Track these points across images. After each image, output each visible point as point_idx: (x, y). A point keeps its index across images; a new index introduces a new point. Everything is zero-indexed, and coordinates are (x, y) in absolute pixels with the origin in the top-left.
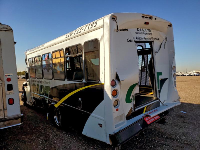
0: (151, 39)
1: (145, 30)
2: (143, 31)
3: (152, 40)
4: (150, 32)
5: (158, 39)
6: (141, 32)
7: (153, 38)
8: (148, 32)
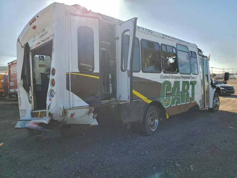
0: (48, 38)
6: (37, 37)
7: (51, 35)
8: (42, 34)
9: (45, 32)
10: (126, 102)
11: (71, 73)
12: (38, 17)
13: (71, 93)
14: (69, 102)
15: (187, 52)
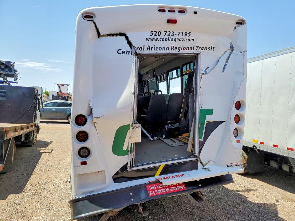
0: (191, 49)
1: (171, 33)
2: (168, 35)
3: (195, 51)
4: (187, 37)
5: (211, 49)
6: (162, 36)
7: (198, 48)
8: (180, 37)
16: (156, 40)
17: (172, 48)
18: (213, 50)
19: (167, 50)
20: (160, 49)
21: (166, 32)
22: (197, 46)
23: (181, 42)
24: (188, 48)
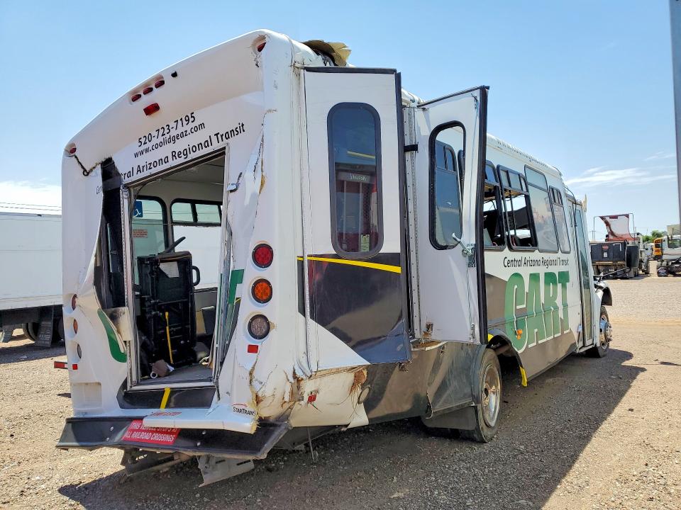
0: (207, 143)
1: (166, 128)
2: (163, 135)
3: (216, 146)
5: (240, 129)
6: (155, 141)
7: (219, 136)
8: (181, 130)
9: (192, 125)
10: (439, 345)
11: (309, 258)
12: (175, 75)
13: (312, 323)
14: (307, 353)
15: (544, 190)
16: (147, 150)
17: (173, 156)
18: (244, 131)
19: (166, 163)
20: (155, 164)
21: (158, 130)
22: (217, 135)
23: (185, 137)
24: (201, 144)
